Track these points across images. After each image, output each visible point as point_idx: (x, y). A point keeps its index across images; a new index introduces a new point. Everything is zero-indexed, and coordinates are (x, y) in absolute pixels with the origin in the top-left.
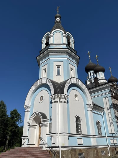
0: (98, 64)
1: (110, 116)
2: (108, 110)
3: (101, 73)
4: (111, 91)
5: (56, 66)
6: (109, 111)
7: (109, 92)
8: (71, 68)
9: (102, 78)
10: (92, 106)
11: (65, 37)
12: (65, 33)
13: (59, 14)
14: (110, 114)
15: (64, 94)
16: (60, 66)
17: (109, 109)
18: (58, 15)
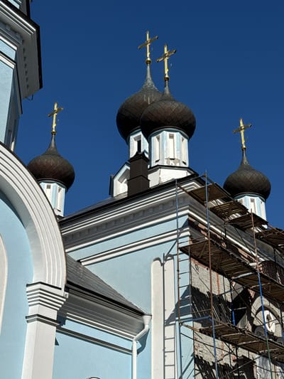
0: (167, 89)
1: (170, 358)
2: (167, 323)
3: (171, 137)
4: (191, 224)
6: (170, 331)
7: (181, 230)
9: (172, 163)
10: (62, 293)
14: (170, 345)
17: (172, 318)
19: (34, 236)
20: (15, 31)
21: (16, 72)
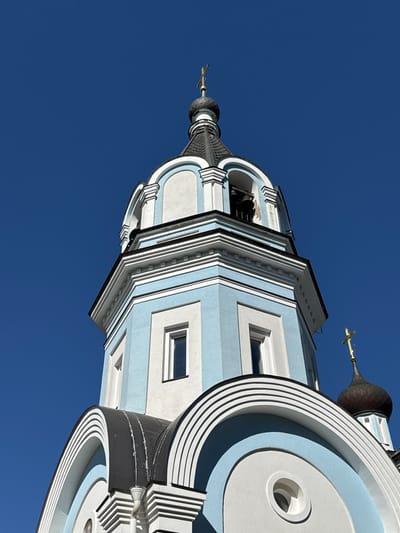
5: (167, 330)
8: (253, 328)
11: (214, 182)
12: (214, 166)
13: (206, 95)
15: (165, 484)
16: (186, 325)
18: (202, 100)
19: (370, 480)
20: (287, 273)
21: (299, 310)
